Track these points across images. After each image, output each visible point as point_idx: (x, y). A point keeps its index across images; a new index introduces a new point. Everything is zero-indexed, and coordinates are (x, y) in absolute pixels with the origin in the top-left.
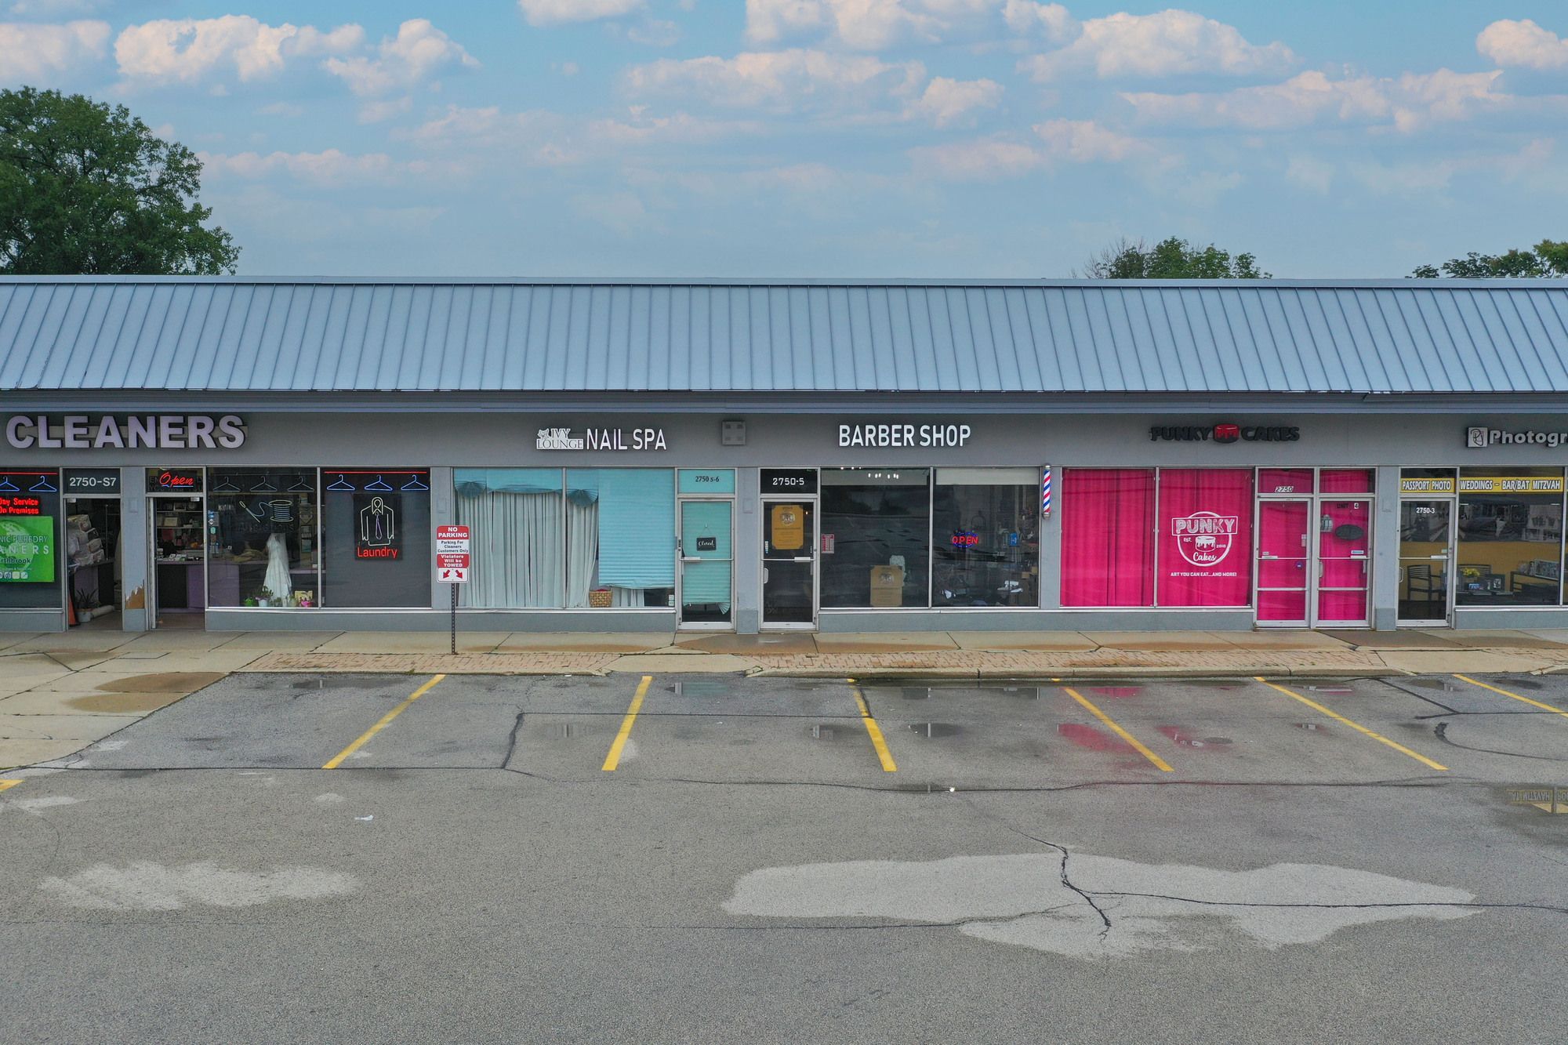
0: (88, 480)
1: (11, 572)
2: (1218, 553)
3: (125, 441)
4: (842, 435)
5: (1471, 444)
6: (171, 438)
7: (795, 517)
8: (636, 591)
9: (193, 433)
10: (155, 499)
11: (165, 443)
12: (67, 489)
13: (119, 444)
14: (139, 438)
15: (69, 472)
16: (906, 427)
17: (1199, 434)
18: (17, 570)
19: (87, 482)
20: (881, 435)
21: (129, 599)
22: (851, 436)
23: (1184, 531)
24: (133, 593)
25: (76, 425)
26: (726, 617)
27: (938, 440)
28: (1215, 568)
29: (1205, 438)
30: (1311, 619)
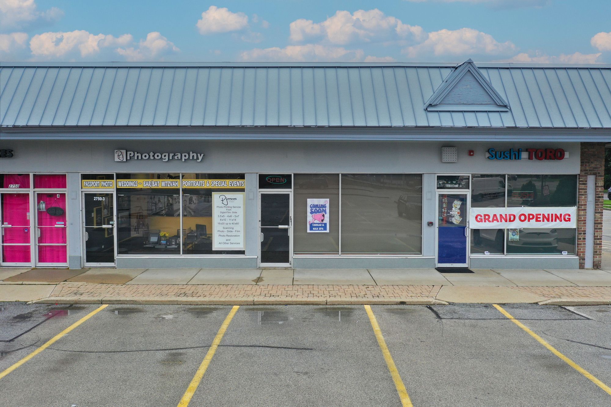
5: (116, 159)
30: (34, 261)
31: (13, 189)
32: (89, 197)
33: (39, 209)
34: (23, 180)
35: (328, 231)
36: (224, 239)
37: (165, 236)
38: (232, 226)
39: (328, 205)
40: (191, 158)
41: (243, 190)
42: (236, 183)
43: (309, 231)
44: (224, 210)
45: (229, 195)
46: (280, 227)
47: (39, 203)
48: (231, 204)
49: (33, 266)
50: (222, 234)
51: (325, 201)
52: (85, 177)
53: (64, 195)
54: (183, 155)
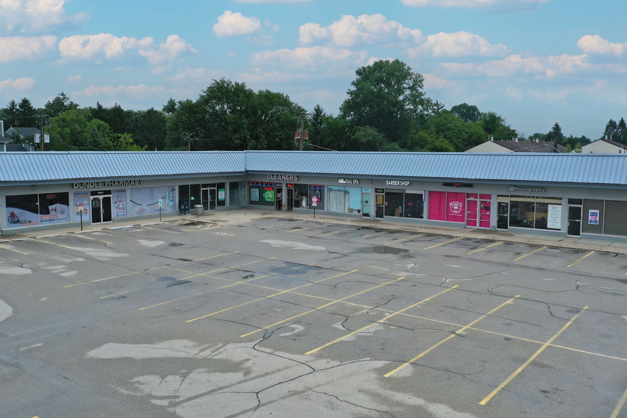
2: (458, 210)
3: (282, 179)
4: (387, 182)
5: (510, 190)
6: (288, 178)
7: (381, 198)
8: (356, 210)
9: (291, 178)
10: (288, 189)
11: (287, 179)
12: (276, 186)
13: (281, 179)
14: (284, 179)
15: (276, 183)
16: (398, 181)
17: (452, 185)
18: (269, 199)
19: (279, 185)
20: (394, 183)
22: (389, 182)
23: (452, 205)
25: (276, 176)
26: (369, 216)
27: (404, 184)
28: (458, 214)
29: (454, 186)
30: (478, 226)
31: (472, 199)
32: (499, 204)
33: (481, 207)
34: (475, 196)
35: (598, 224)
36: (552, 224)
37: (529, 220)
38: (556, 219)
39: (598, 213)
40: (540, 191)
41: (561, 204)
42: (558, 201)
43: (589, 223)
44: (553, 212)
45: (555, 206)
46: (576, 220)
47: (481, 205)
48: (555, 210)
49: (477, 228)
50: (551, 221)
51: (597, 211)
52: (498, 196)
53: (490, 202)
54: (537, 189)
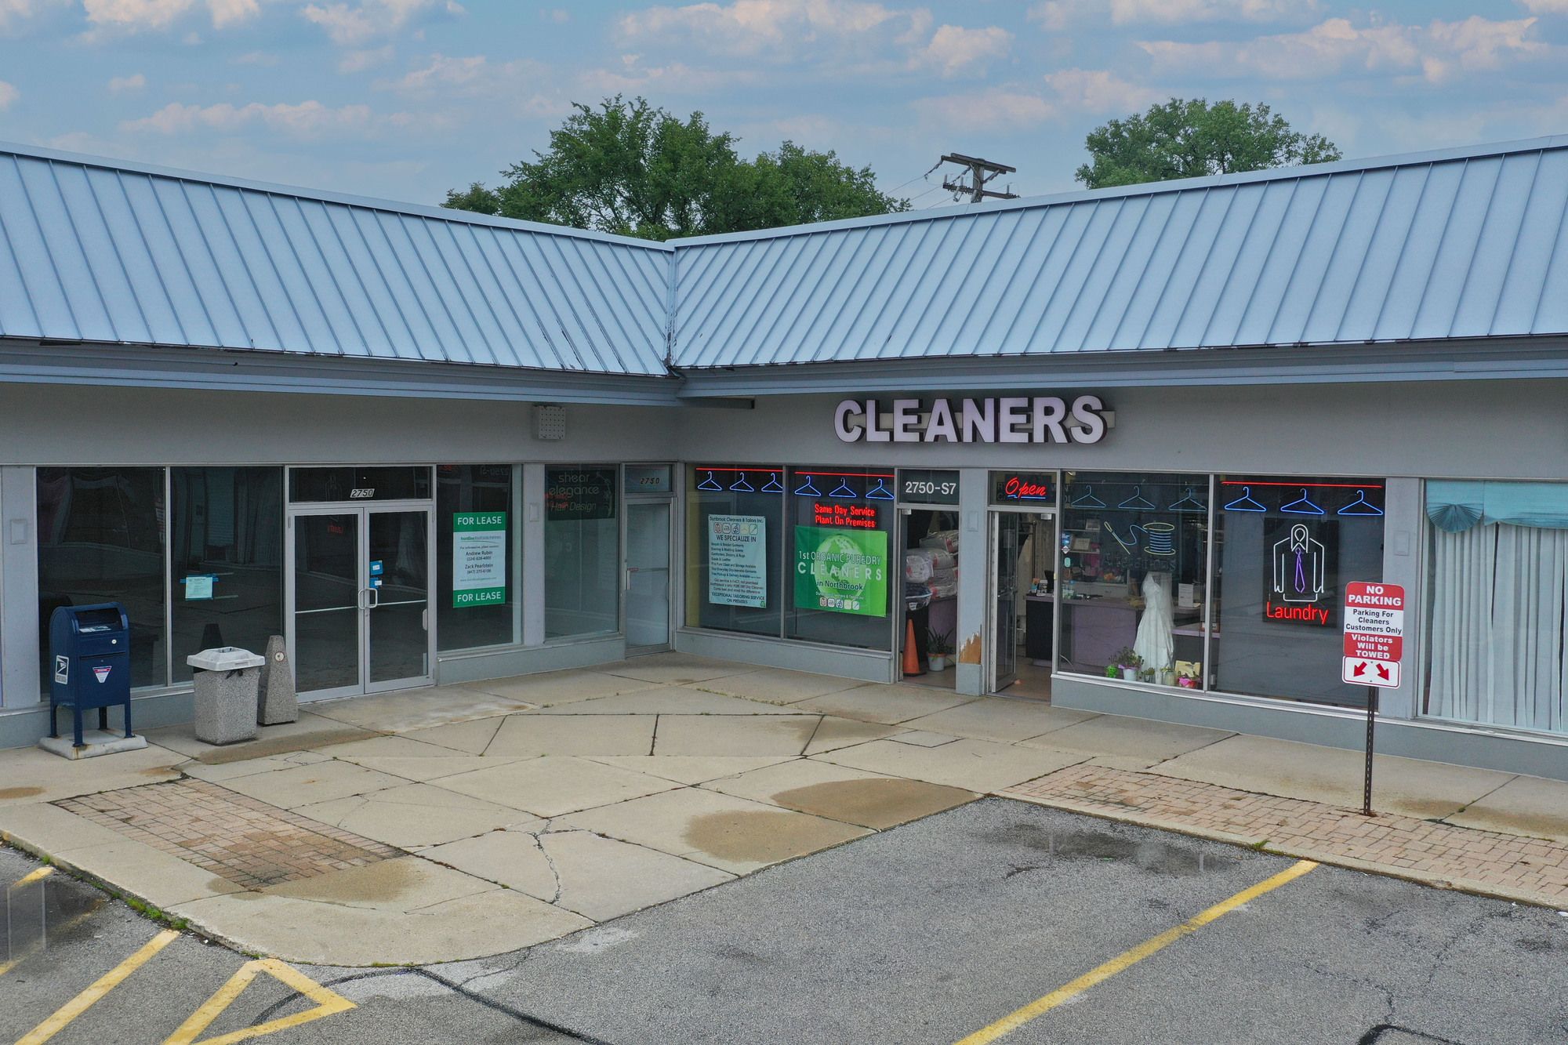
0: (925, 486)
1: (843, 599)
3: (959, 433)
9: (1040, 420)
10: (1003, 516)
11: (1006, 436)
12: (905, 498)
13: (952, 437)
14: (975, 429)
15: (908, 474)
18: (849, 598)
19: (926, 488)
21: (964, 650)
24: (969, 641)
25: (906, 412)
